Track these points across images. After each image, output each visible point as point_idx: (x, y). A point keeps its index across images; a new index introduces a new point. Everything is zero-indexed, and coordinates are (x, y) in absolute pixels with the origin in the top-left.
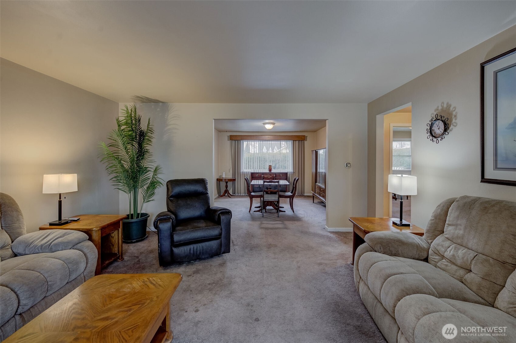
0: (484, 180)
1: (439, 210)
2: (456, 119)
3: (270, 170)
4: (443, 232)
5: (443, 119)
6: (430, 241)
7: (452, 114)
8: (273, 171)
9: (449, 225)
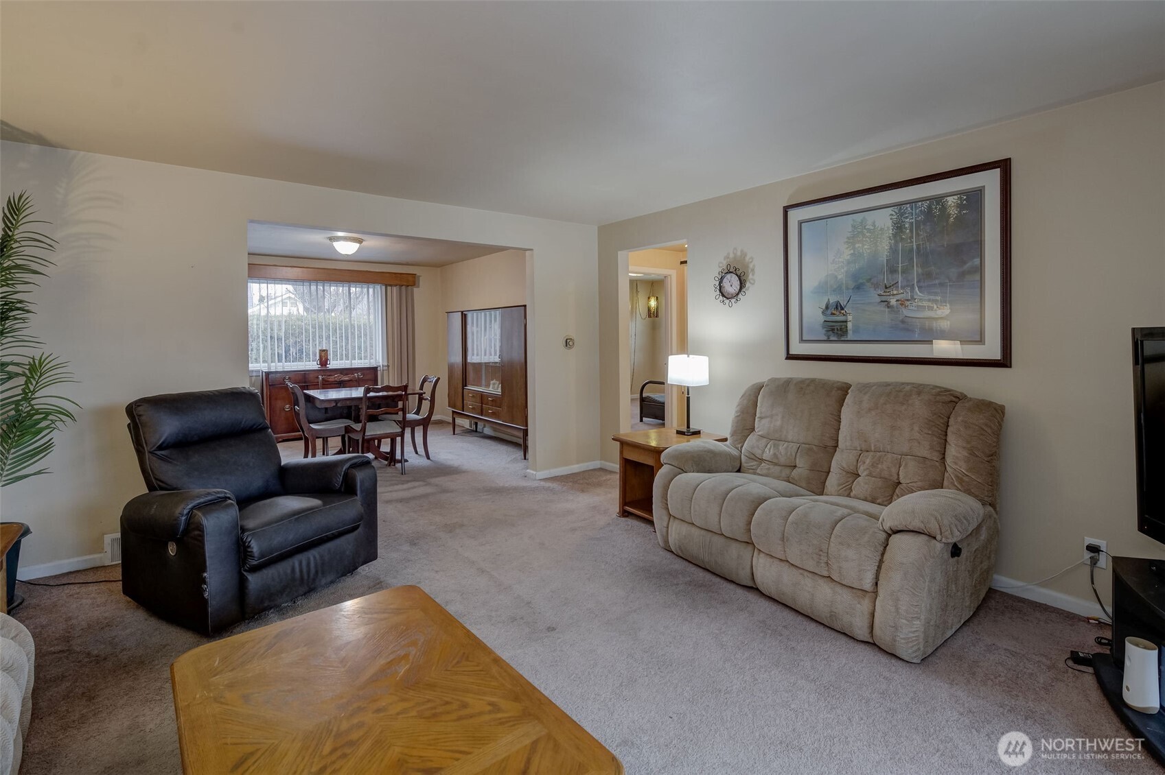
0: (790, 357)
1: (745, 401)
2: (753, 275)
3: (324, 361)
4: (753, 429)
5: (738, 273)
6: (740, 446)
7: (748, 267)
8: (333, 364)
9: (761, 418)
